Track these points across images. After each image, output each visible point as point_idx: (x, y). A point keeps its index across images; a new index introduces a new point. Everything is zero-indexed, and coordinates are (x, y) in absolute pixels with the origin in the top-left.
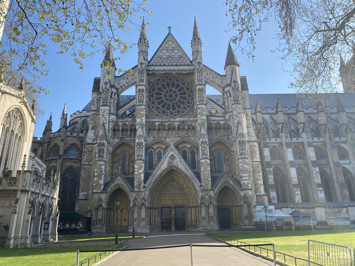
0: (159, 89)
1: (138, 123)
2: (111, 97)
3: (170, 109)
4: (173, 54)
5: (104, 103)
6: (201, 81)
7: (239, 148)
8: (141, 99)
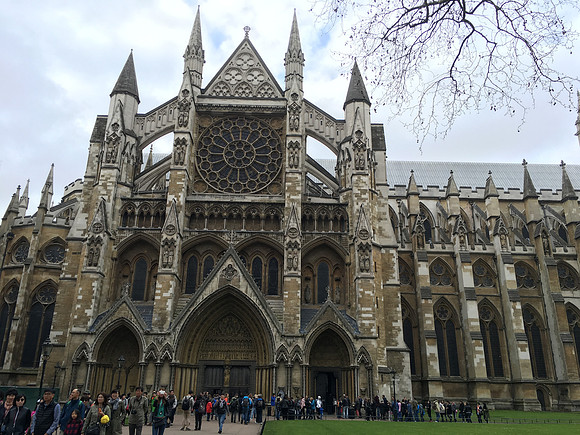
0: (219, 141)
1: (170, 202)
2: (123, 153)
3: (235, 180)
4: (250, 78)
5: (109, 162)
7: (359, 258)
8: (180, 158)
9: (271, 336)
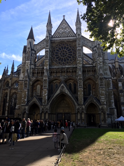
0: (58, 50)
1: (45, 69)
2: (31, 55)
3: (63, 61)
4: (65, 31)
5: (28, 59)
6: (80, 45)
7: (100, 82)
8: (47, 56)
9: (75, 105)
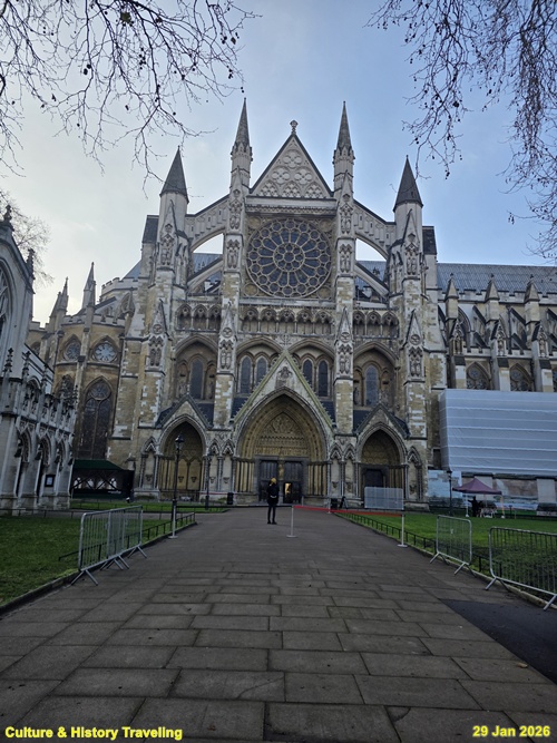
0: (268, 243)
1: (226, 306)
2: (177, 254)
3: (285, 284)
4: (297, 176)
5: (164, 263)
6: (348, 232)
7: (411, 363)
8: (233, 261)
9: (324, 434)
